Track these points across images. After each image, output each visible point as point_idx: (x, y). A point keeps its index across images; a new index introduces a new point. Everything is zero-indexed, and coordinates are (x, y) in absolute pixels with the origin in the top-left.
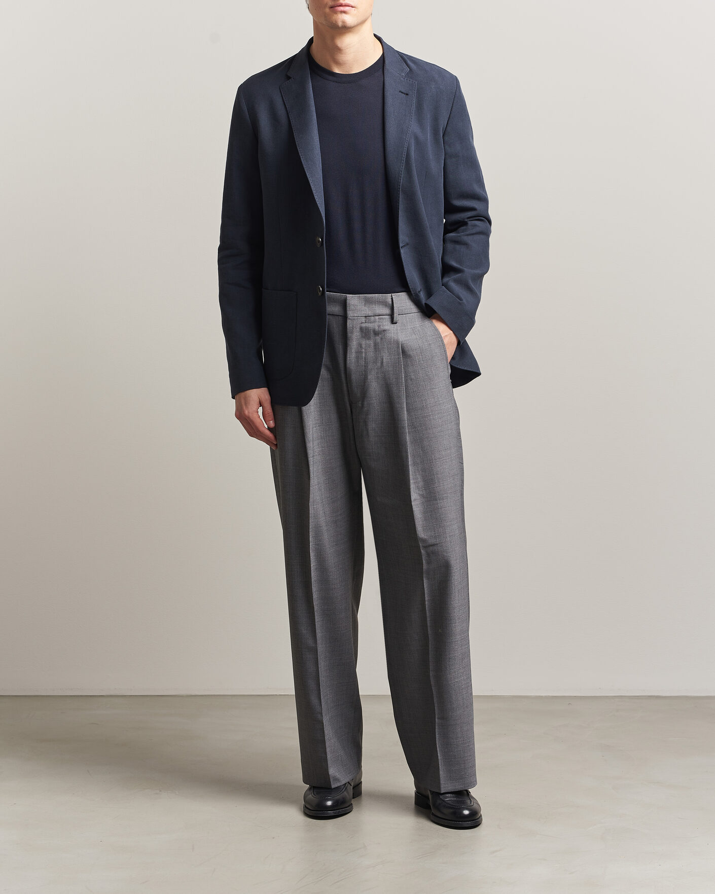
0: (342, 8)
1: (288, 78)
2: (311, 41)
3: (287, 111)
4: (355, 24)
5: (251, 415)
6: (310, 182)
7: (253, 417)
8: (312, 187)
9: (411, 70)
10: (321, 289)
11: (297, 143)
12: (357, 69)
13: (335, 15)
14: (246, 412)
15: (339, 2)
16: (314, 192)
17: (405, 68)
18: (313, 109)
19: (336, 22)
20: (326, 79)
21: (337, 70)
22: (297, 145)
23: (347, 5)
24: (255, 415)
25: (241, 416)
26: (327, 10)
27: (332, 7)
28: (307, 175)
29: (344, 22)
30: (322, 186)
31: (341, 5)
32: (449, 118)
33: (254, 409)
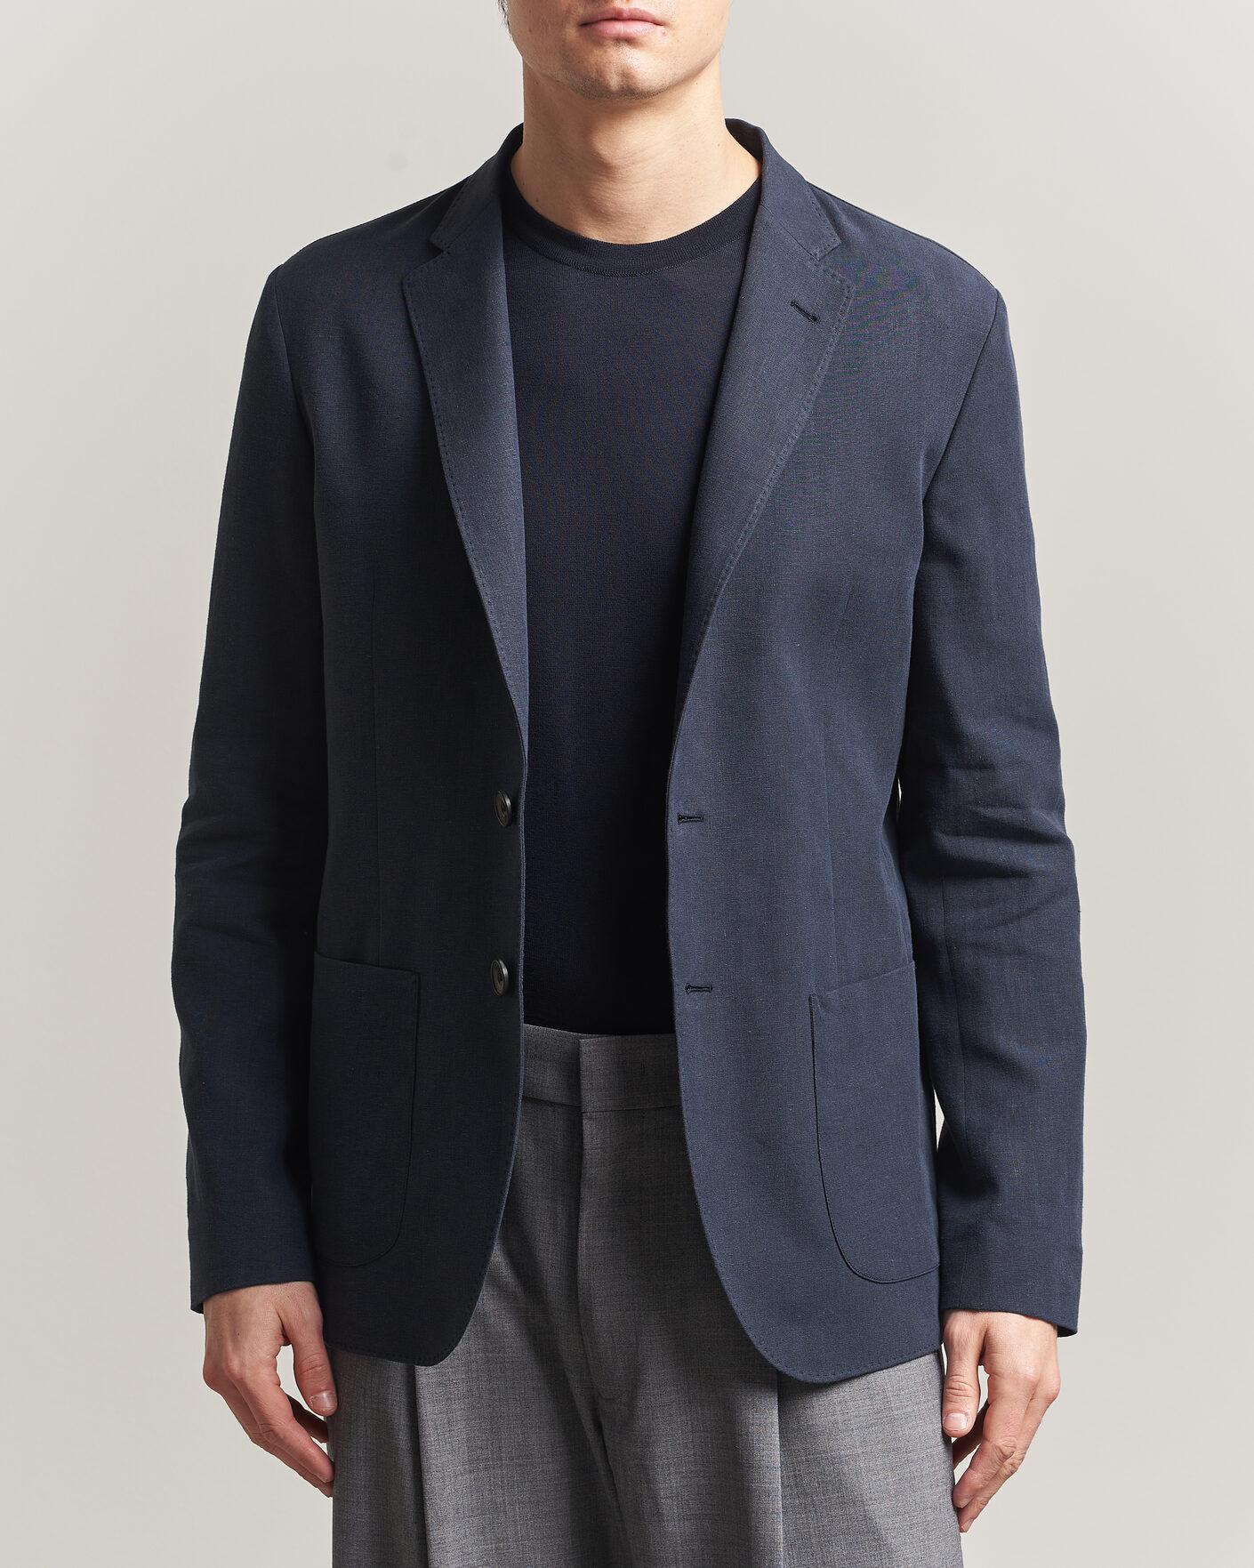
0: (620, 28)
1: (435, 251)
2: (515, 138)
3: (418, 359)
4: (668, 80)
5: (248, 1374)
6: (486, 600)
7: (258, 1380)
8: (491, 617)
9: (846, 242)
10: (505, 971)
11: (445, 465)
12: (660, 231)
13: (597, 52)
14: (235, 1364)
15: (611, 6)
16: (496, 636)
17: (826, 232)
18: (506, 353)
19: (600, 73)
20: (557, 261)
21: (594, 233)
22: (446, 472)
23: (639, 15)
24: (265, 1373)
25: (219, 1375)
26: (571, 33)
27: (586, 25)
28: (477, 576)
29: (626, 75)
30: (525, 617)
31: (618, 17)
32: (958, 421)
33: (263, 1355)
